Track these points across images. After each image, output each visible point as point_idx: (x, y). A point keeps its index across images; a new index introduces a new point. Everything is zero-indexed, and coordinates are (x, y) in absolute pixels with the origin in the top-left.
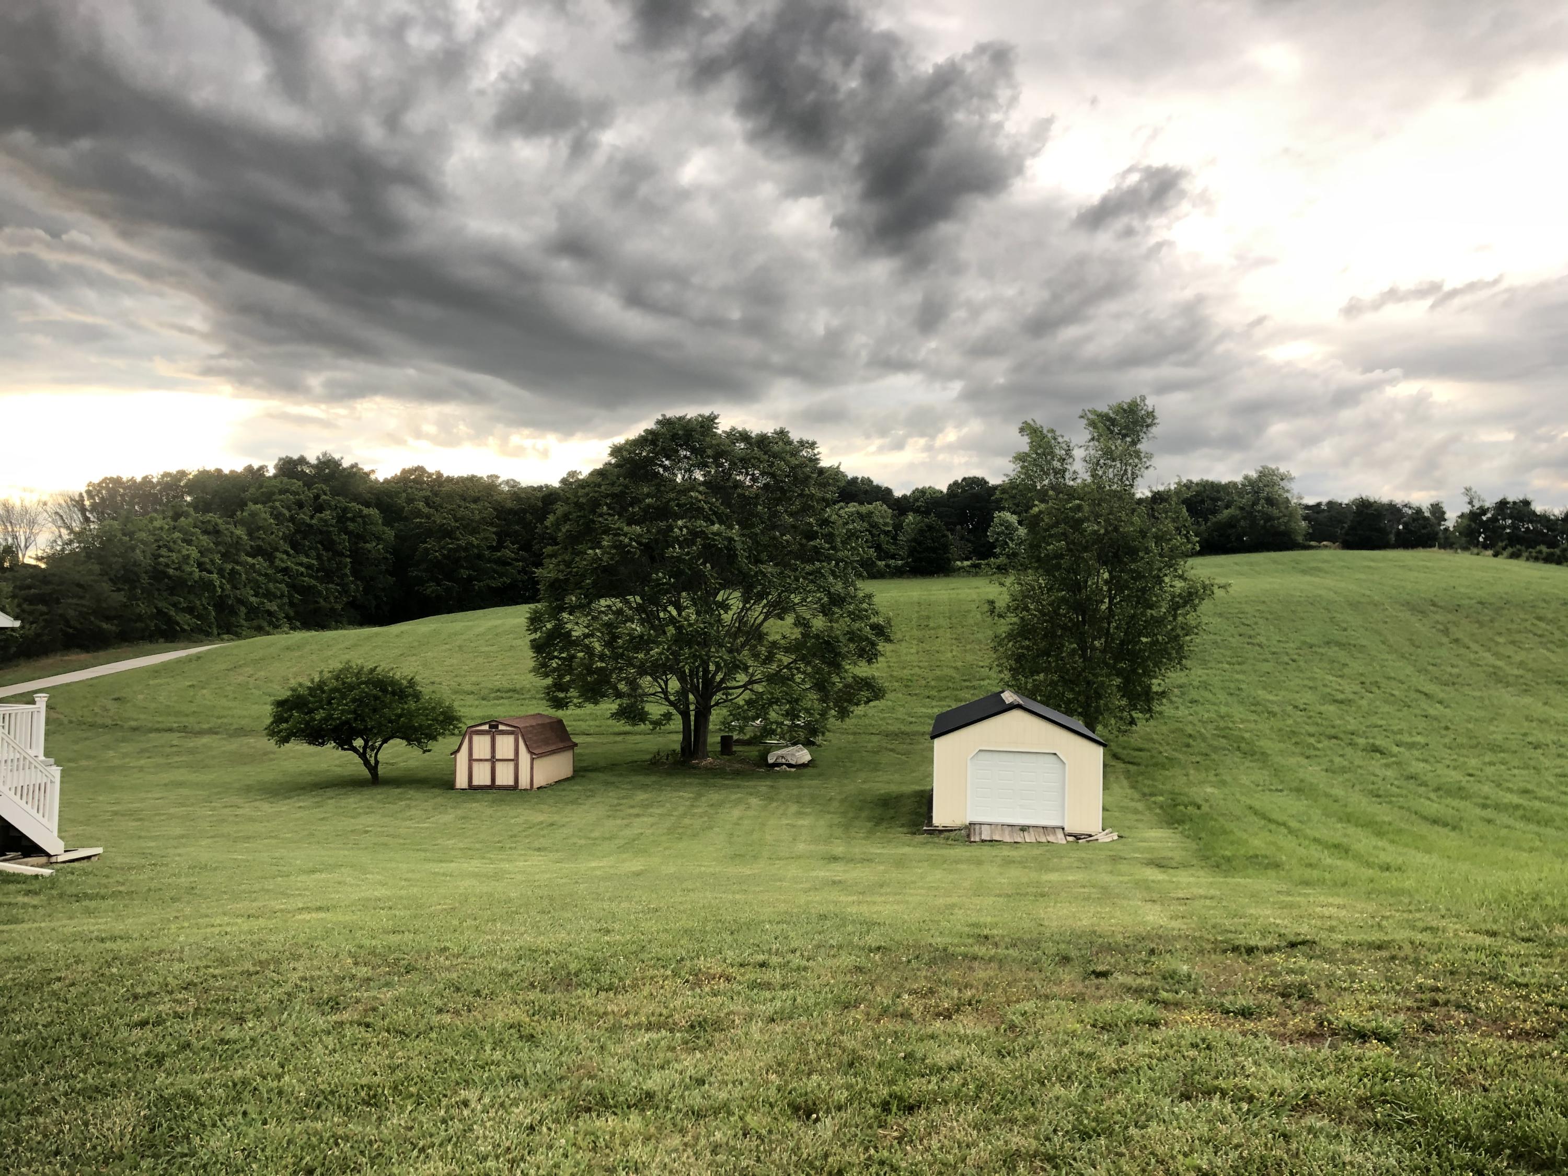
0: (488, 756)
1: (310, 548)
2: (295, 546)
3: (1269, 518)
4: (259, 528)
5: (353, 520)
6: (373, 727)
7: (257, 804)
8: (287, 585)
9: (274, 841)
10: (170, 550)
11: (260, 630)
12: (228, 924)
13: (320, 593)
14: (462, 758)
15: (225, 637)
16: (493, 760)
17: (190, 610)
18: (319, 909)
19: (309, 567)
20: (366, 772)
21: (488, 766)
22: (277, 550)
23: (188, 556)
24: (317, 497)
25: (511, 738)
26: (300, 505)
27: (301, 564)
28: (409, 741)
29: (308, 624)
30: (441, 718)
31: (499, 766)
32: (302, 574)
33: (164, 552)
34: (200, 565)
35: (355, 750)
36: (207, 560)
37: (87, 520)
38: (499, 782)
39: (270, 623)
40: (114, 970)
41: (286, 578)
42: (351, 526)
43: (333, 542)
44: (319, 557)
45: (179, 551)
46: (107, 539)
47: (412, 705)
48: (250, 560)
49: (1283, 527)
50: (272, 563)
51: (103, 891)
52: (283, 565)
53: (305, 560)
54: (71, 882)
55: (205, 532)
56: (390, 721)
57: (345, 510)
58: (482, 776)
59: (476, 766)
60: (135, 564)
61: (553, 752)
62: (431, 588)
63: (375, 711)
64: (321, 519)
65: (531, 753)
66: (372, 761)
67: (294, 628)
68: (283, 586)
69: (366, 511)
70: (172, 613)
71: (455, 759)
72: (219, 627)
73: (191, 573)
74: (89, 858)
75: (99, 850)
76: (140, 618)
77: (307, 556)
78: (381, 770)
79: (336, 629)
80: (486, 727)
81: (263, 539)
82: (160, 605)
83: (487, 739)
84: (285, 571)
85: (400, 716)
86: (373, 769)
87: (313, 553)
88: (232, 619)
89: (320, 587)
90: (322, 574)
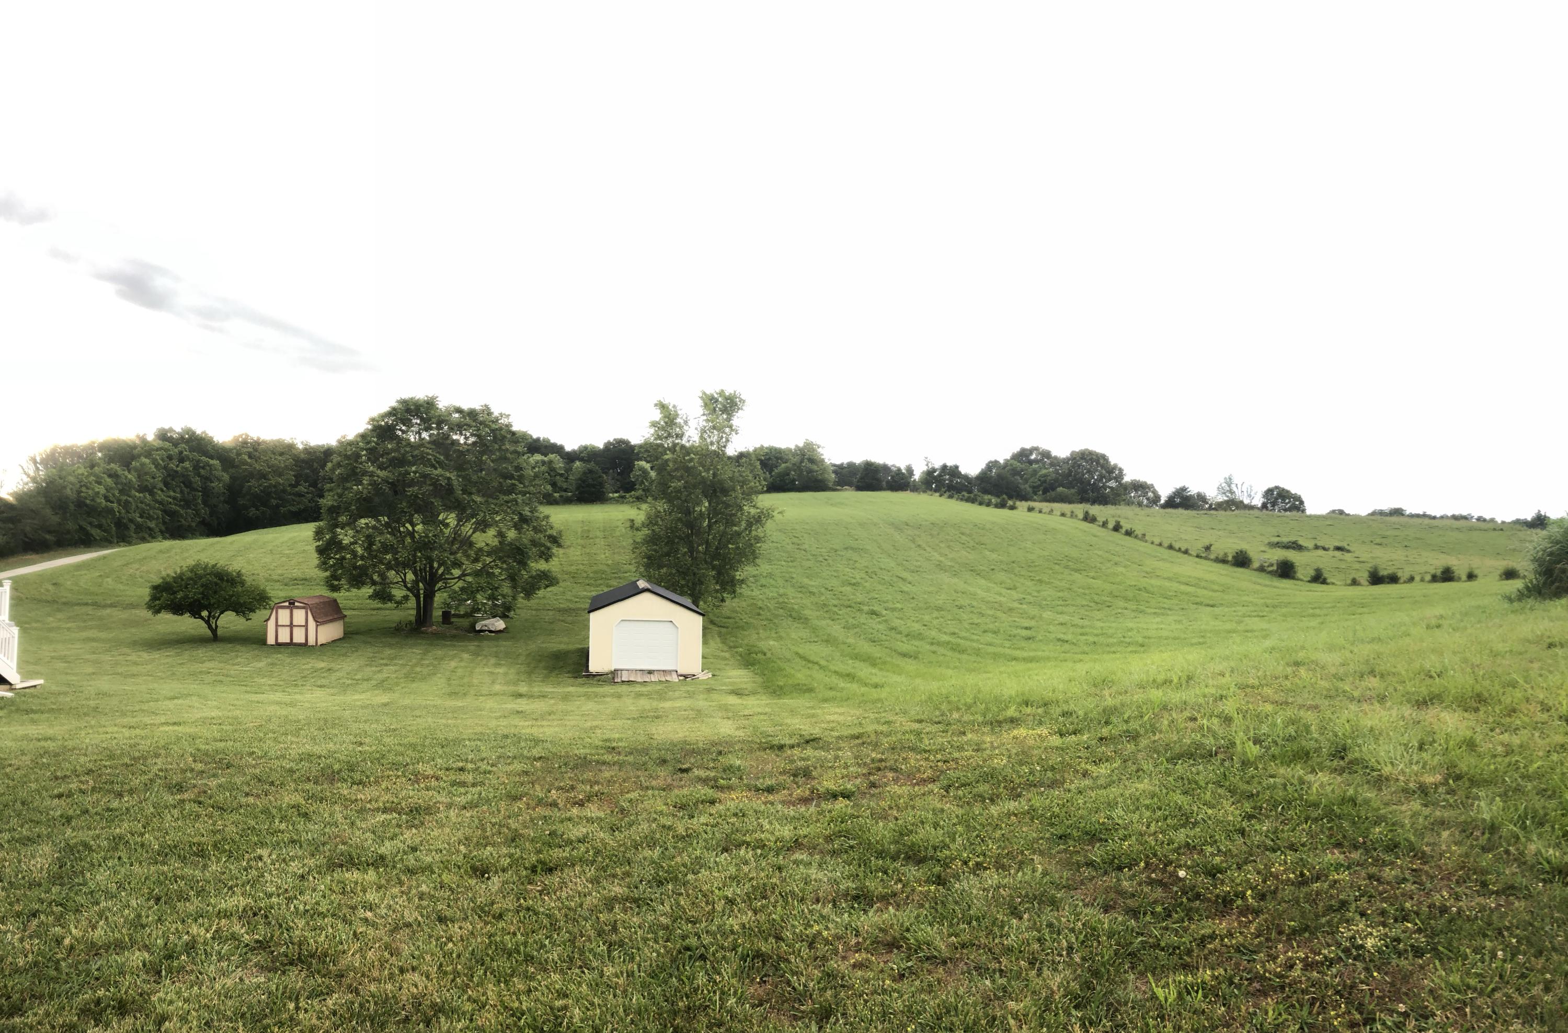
1: (177, 486)
2: (166, 484)
4: (145, 474)
6: (214, 604)
7: (140, 653)
8: (161, 510)
9: (150, 678)
10: (88, 488)
11: (144, 540)
12: (117, 732)
13: (182, 516)
14: (272, 624)
15: (122, 544)
16: (291, 626)
17: (100, 527)
18: (175, 724)
19: (174, 498)
20: (209, 633)
22: (155, 487)
23: (98, 493)
24: (181, 453)
25: (303, 611)
26: (170, 458)
27: (170, 497)
28: (237, 613)
29: (174, 536)
30: (258, 598)
32: (171, 504)
33: (84, 489)
34: (107, 498)
35: (202, 618)
36: (110, 494)
37: (37, 469)
39: (150, 535)
40: (44, 760)
41: (161, 506)
42: (202, 472)
43: (191, 482)
44: (182, 492)
45: (93, 489)
46: (50, 482)
47: (240, 589)
48: (137, 494)
50: (152, 496)
51: (43, 708)
52: (159, 498)
53: (172, 494)
54: (24, 701)
55: (110, 476)
56: (225, 600)
57: (199, 461)
58: (284, 637)
59: (280, 630)
60: (67, 498)
61: (330, 621)
62: (252, 512)
63: (215, 592)
64: (183, 468)
65: (317, 621)
66: (214, 626)
67: (165, 538)
68: (158, 511)
69: (212, 462)
70: (89, 528)
71: (267, 625)
72: (118, 537)
73: (101, 503)
74: (35, 686)
75: (41, 682)
76: (68, 532)
77: (174, 492)
78: (219, 632)
79: (192, 539)
80: (287, 604)
81: (147, 481)
82: (81, 523)
83: (287, 612)
84: (161, 501)
85: (232, 596)
86: (214, 631)
87: (178, 490)
88: (126, 533)
89: (182, 512)
90: (183, 503)
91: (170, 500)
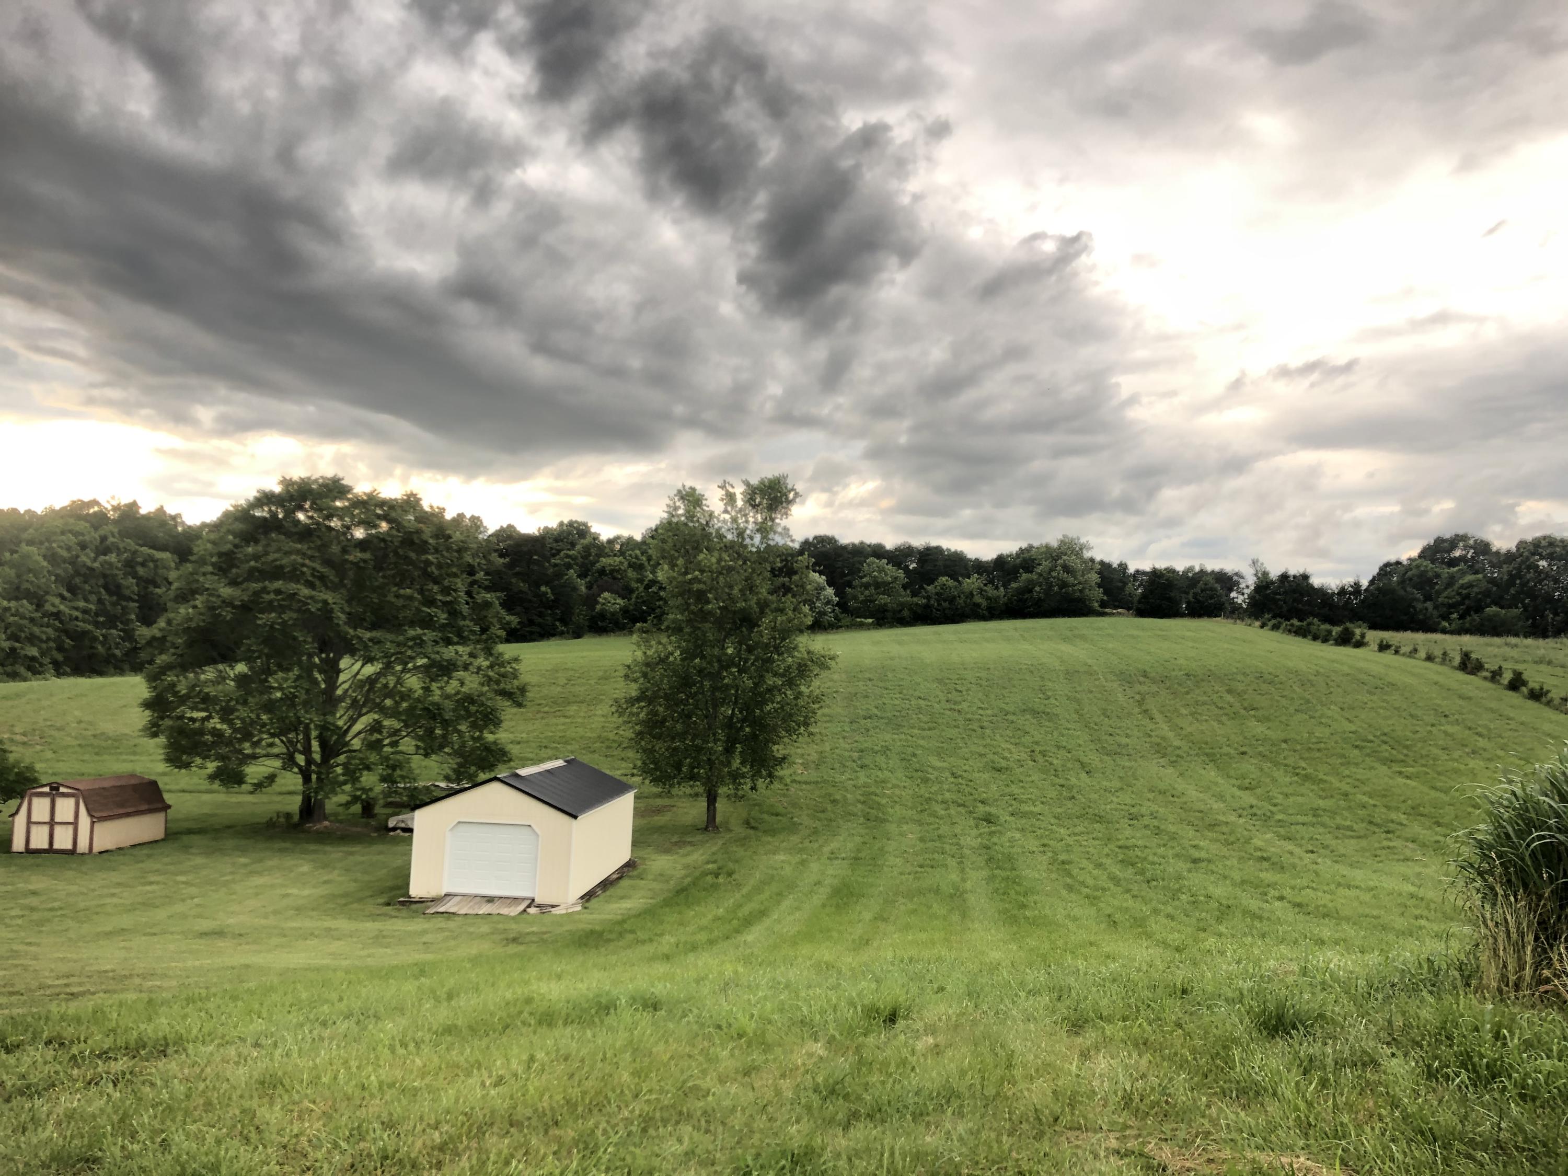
0: (47, 819)
1: (91, 592)
2: (72, 589)
3: (1064, 585)
4: (30, 571)
5: (143, 564)
8: (56, 630)
11: (14, 676)
13: (95, 639)
14: (20, 820)
16: (52, 823)
19: (85, 611)
21: (46, 829)
22: (47, 593)
24: (103, 539)
25: (71, 802)
26: (83, 546)
27: (77, 609)
29: (78, 671)
31: (58, 830)
32: (77, 619)
38: (57, 846)
39: (29, 668)
41: (57, 623)
42: (141, 571)
43: (119, 586)
44: (100, 601)
49: (1078, 594)
50: (39, 606)
52: (55, 610)
53: (82, 604)
57: (135, 553)
58: (39, 840)
59: (34, 829)
61: (128, 815)
64: (105, 563)
65: (92, 816)
67: (59, 674)
68: (50, 631)
69: (159, 555)
71: (13, 823)
77: (86, 600)
79: (113, 675)
80: (47, 789)
81: (32, 582)
83: (46, 801)
84: (57, 615)
87: (93, 598)
89: (98, 633)
90: (101, 619)
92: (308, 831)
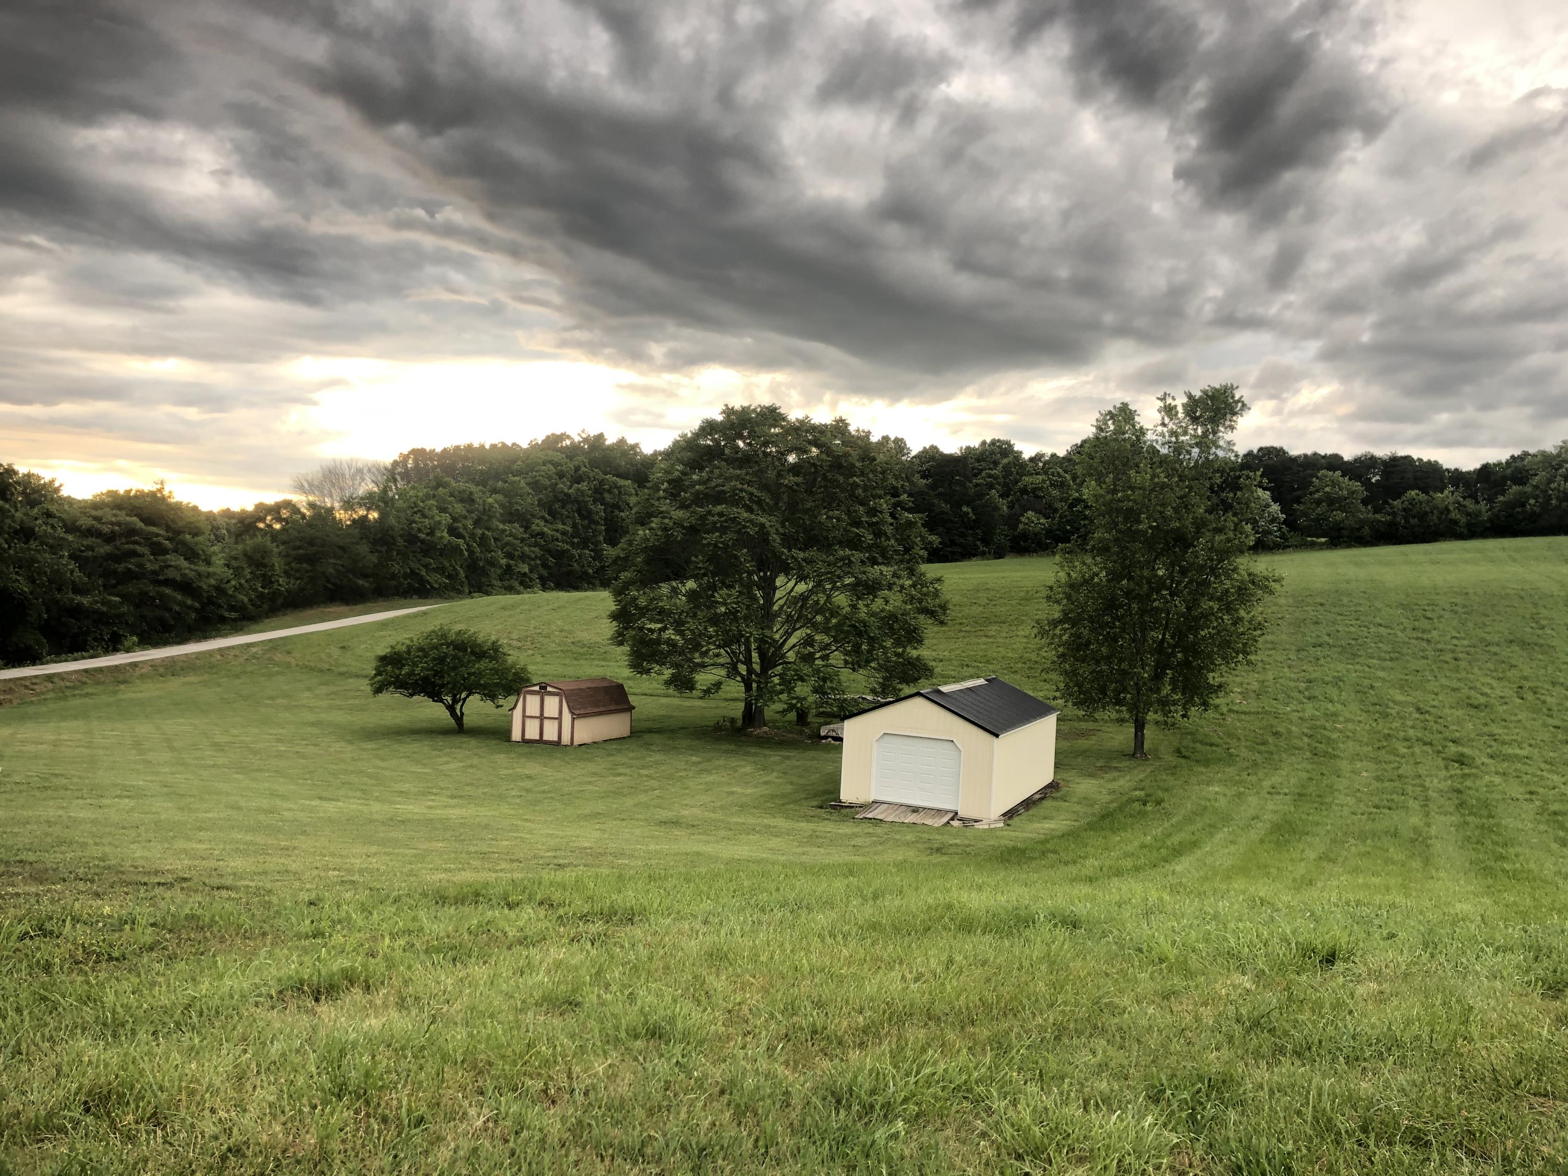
0: (538, 714)
1: (568, 517)
2: (552, 513)
4: (518, 497)
8: (542, 549)
10: (425, 516)
11: (510, 590)
13: (573, 556)
14: (517, 714)
15: (476, 595)
16: (542, 718)
17: (441, 570)
19: (564, 533)
21: (537, 722)
22: (532, 515)
23: (439, 523)
24: (577, 469)
25: (556, 700)
26: (561, 475)
27: (557, 531)
28: (485, 696)
30: (512, 678)
31: (546, 722)
32: (557, 540)
33: (417, 517)
34: (452, 531)
36: (460, 525)
38: (545, 738)
39: (521, 583)
41: (542, 543)
42: (607, 496)
43: (590, 512)
44: (574, 526)
45: (432, 517)
47: (485, 666)
48: (501, 526)
50: (527, 527)
52: (540, 531)
53: (560, 526)
55: (462, 501)
57: (602, 482)
58: (532, 733)
59: (528, 722)
60: (391, 528)
61: (600, 714)
64: (578, 489)
65: (573, 713)
67: (545, 588)
68: (537, 549)
69: (621, 482)
70: (423, 573)
71: (512, 716)
72: (471, 585)
73: (442, 537)
76: (393, 576)
77: (564, 524)
78: (469, 721)
80: (537, 688)
81: (521, 507)
82: (412, 565)
83: (537, 699)
84: (542, 536)
86: (459, 720)
87: (569, 521)
88: (483, 580)
89: (574, 552)
90: (576, 540)
91: (558, 535)
92: (750, 735)
